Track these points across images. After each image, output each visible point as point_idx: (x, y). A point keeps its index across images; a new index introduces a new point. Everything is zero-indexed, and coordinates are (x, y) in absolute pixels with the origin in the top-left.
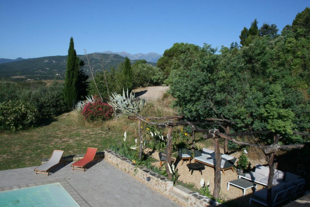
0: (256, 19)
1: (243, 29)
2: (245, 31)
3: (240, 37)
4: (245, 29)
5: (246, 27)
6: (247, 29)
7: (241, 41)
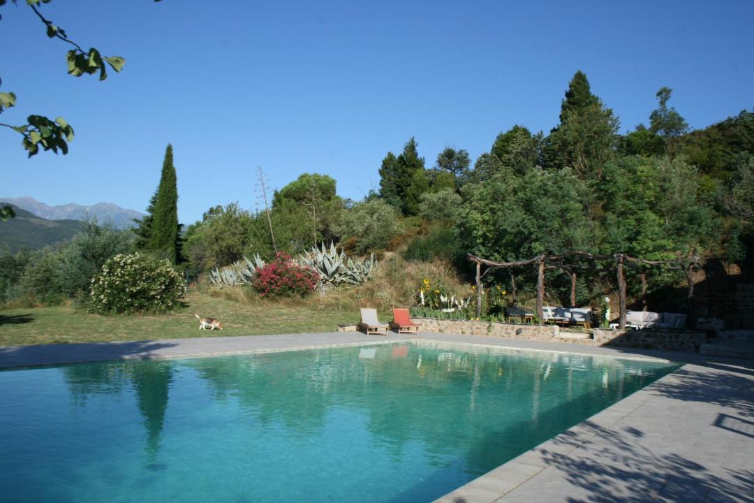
0: (413, 138)
1: (387, 157)
2: (391, 159)
3: (381, 173)
4: (390, 155)
5: (392, 152)
6: (394, 157)
7: (381, 181)
